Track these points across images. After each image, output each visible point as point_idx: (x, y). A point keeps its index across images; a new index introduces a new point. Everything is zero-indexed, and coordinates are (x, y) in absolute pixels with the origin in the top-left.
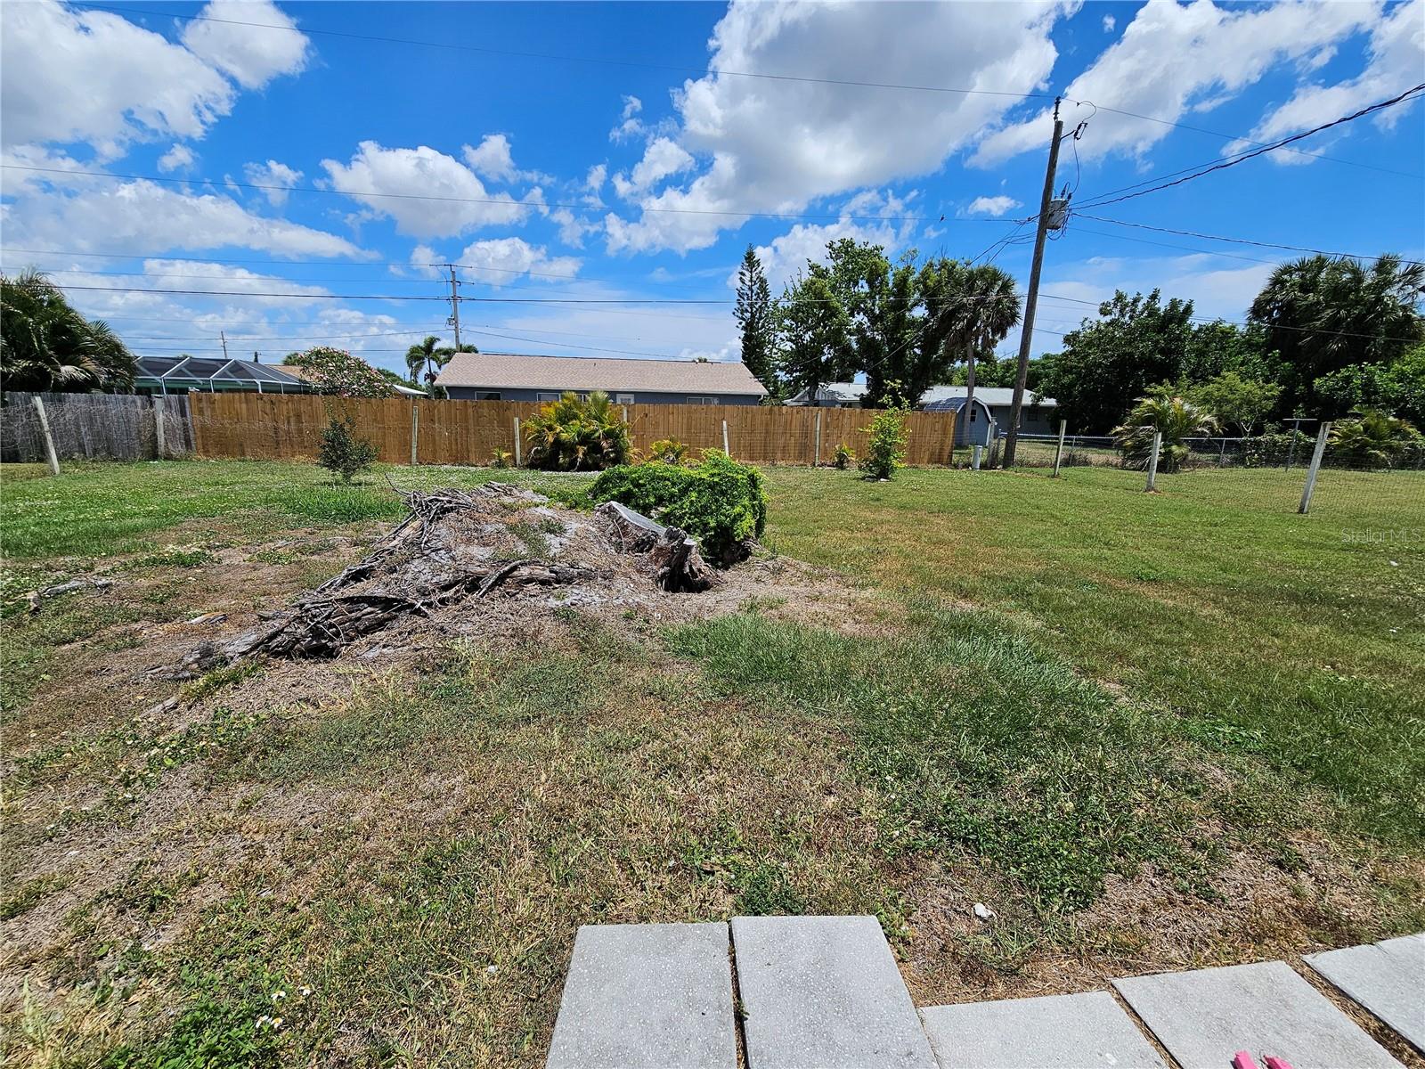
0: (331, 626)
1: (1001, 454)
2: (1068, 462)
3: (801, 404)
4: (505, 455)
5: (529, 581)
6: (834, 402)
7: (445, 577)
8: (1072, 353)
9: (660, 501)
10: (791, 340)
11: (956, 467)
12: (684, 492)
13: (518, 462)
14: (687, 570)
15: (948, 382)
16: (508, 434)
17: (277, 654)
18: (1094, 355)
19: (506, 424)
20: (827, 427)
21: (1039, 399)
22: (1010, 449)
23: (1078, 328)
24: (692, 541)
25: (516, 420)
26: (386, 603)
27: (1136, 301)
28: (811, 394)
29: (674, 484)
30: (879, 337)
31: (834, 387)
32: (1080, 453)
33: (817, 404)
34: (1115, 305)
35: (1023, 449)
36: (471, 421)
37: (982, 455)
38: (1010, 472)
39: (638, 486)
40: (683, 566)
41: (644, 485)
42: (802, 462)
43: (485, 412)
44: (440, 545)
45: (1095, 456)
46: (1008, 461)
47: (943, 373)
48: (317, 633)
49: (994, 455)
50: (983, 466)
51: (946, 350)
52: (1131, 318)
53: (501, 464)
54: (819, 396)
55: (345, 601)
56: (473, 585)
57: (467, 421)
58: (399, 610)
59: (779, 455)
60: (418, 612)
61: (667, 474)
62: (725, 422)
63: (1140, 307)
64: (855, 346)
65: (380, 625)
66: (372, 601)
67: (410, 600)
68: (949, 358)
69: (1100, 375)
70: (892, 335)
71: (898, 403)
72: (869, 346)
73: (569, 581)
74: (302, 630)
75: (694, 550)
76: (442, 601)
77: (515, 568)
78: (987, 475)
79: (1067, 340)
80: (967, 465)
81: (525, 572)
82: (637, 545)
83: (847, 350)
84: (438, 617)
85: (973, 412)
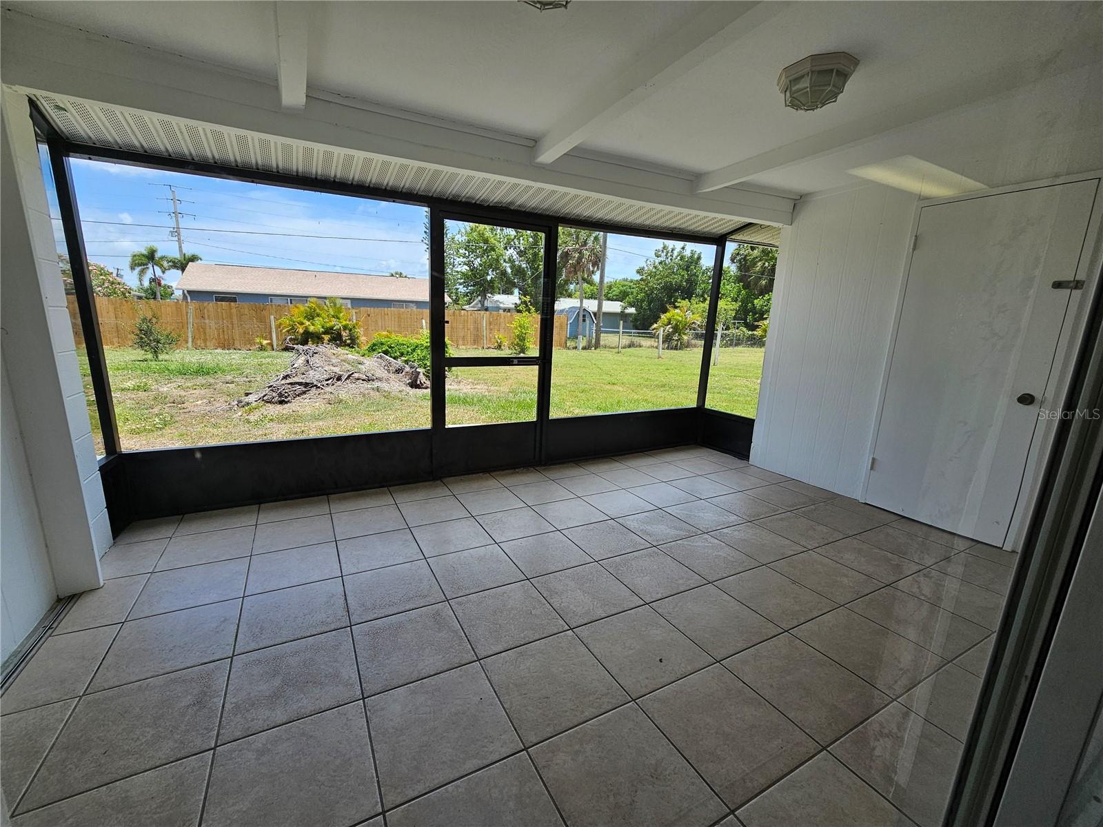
0: (286, 393)
1: (594, 341)
2: (631, 345)
3: (476, 309)
4: (265, 342)
5: (358, 379)
6: (498, 308)
7: (326, 376)
8: (642, 280)
9: (402, 354)
10: (465, 264)
11: (569, 349)
12: (414, 350)
13: (275, 347)
14: (418, 382)
15: (570, 296)
16: (265, 328)
17: (268, 402)
18: (653, 283)
19: (263, 320)
20: (490, 324)
21: (625, 308)
22: (598, 339)
23: (643, 264)
24: (421, 370)
25: (272, 317)
26: (306, 385)
27: (673, 250)
28: (482, 302)
29: (408, 347)
30: (524, 266)
31: (498, 297)
32: (637, 340)
33: (486, 310)
34: (663, 252)
35: (606, 339)
36: (235, 318)
37: (582, 342)
38: (598, 350)
39: (391, 347)
40: (416, 380)
41: (393, 347)
42: (475, 347)
43: (246, 311)
44: (318, 365)
45: (646, 342)
46: (597, 346)
47: (566, 291)
48: (280, 395)
49: (590, 342)
50: (584, 348)
51: (566, 276)
52: (671, 259)
53: (262, 348)
54: (487, 304)
55: (289, 384)
56: (339, 379)
57: (231, 318)
58: (311, 387)
59: (461, 342)
60: (319, 387)
61: (404, 342)
62: (424, 321)
63: (676, 253)
64: (509, 270)
65: (304, 393)
66: (300, 384)
67: (315, 383)
68: (567, 282)
69: (656, 294)
70: (533, 264)
71: (529, 311)
72: (519, 271)
73: (373, 380)
74: (274, 394)
75: (421, 374)
76: (327, 384)
77: (353, 373)
78: (585, 353)
79: (638, 272)
80: (576, 348)
81: (356, 375)
82: (396, 371)
83: (504, 273)
84: (329, 389)
85: (584, 316)
